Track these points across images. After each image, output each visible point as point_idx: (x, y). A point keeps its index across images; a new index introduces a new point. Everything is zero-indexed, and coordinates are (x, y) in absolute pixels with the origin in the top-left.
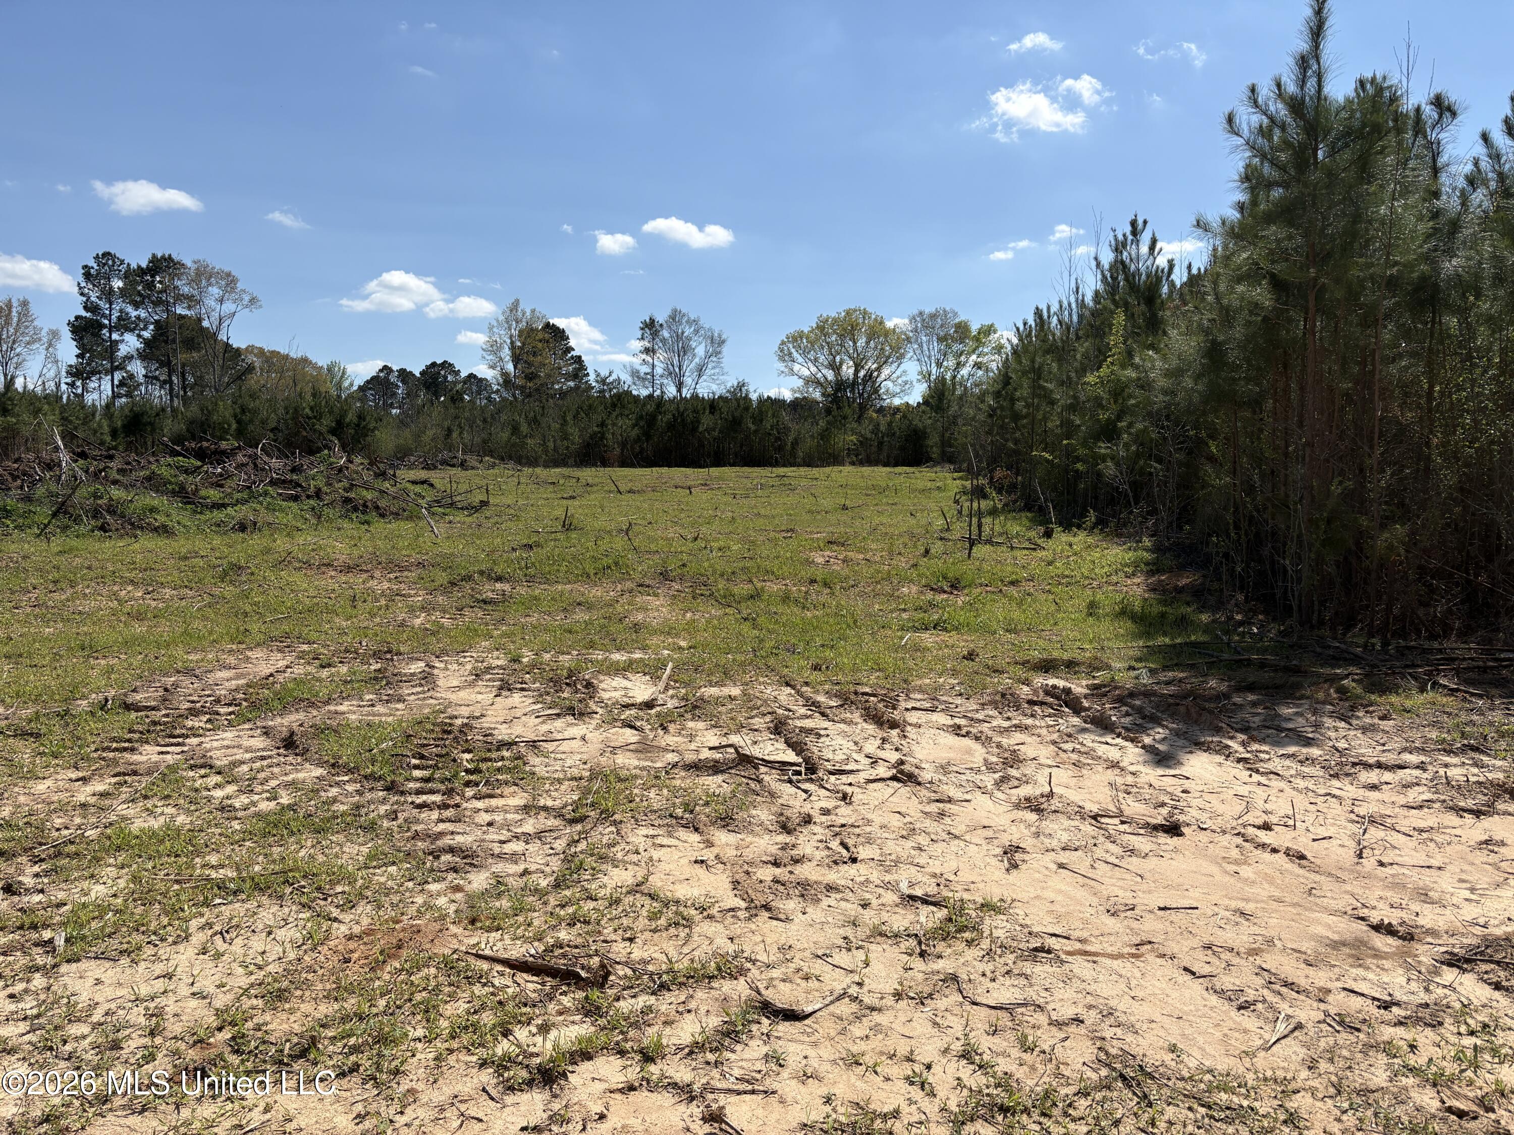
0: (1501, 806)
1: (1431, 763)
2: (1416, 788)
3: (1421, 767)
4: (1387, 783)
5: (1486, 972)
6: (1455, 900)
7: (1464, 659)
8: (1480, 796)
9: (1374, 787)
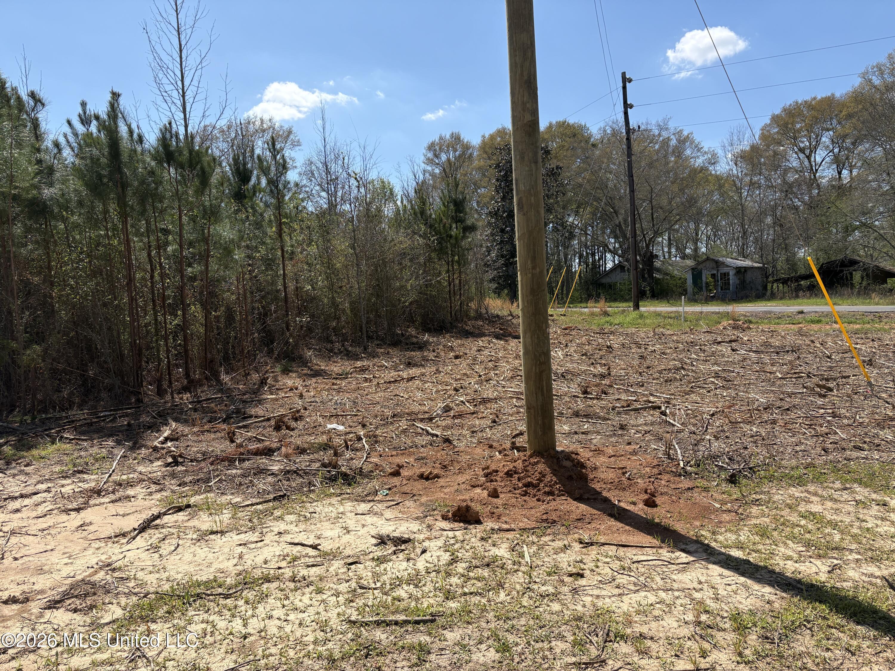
0: (92, 502)
1: (54, 487)
2: (44, 504)
3: (48, 490)
4: (25, 506)
5: (69, 605)
6: (58, 567)
7: (80, 420)
8: (81, 499)
9: (17, 511)
